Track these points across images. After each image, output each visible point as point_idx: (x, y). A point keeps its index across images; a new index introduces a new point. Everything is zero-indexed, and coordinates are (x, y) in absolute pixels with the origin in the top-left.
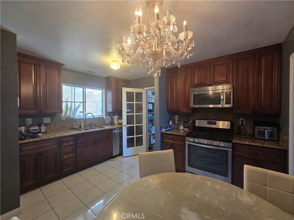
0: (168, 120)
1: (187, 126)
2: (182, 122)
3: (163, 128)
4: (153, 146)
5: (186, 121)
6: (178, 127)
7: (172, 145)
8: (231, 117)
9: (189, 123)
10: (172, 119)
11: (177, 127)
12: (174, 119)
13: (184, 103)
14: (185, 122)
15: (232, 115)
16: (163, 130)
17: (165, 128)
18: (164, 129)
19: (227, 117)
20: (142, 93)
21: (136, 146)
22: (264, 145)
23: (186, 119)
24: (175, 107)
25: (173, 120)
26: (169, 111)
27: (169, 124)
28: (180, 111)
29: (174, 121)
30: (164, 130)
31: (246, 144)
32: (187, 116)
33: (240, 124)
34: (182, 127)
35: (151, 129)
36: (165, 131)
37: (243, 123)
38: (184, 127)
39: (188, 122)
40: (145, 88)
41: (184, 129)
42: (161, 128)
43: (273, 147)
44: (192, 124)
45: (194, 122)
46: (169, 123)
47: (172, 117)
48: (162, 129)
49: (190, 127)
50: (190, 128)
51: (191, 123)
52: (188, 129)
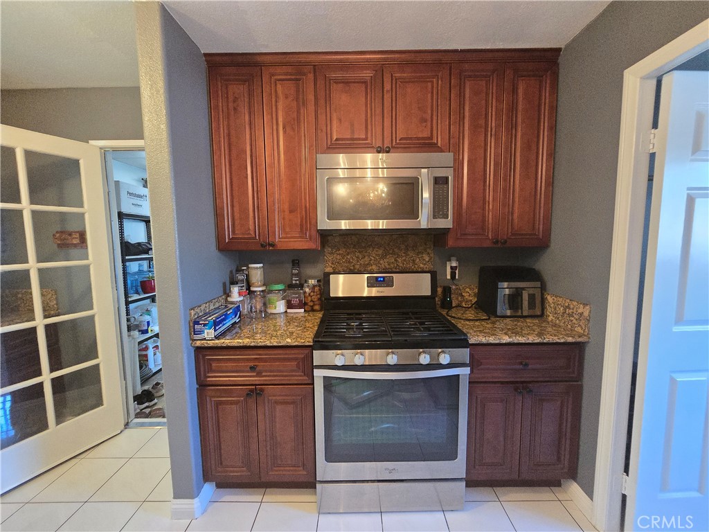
0: (224, 284)
1: (301, 301)
2: (281, 287)
3: (205, 325)
4: (158, 384)
5: (295, 281)
6: (265, 304)
7: (251, 391)
8: (427, 260)
9: (308, 286)
10: (240, 277)
11: (259, 306)
12: (248, 276)
13: (291, 212)
14: (291, 286)
15: (428, 253)
16: (205, 335)
17: (216, 324)
18: (212, 331)
19: (418, 260)
20: (75, 164)
21: (58, 423)
22: (545, 338)
23: (296, 275)
24: (251, 227)
25: (242, 280)
26: (224, 247)
27: (229, 299)
28: (273, 245)
29: (249, 286)
30: (209, 333)
31: (504, 342)
32: (296, 263)
33: (449, 277)
34: (280, 307)
35: (147, 318)
36: (217, 337)
37: (455, 277)
38: (290, 305)
39: (301, 286)
40: (92, 142)
41: (289, 311)
42: (195, 325)
43: (562, 341)
44: (317, 289)
45: (325, 282)
46: (227, 294)
47: (239, 270)
48: (201, 332)
49: (312, 301)
50: (311, 304)
51: (314, 286)
52: (303, 310)
